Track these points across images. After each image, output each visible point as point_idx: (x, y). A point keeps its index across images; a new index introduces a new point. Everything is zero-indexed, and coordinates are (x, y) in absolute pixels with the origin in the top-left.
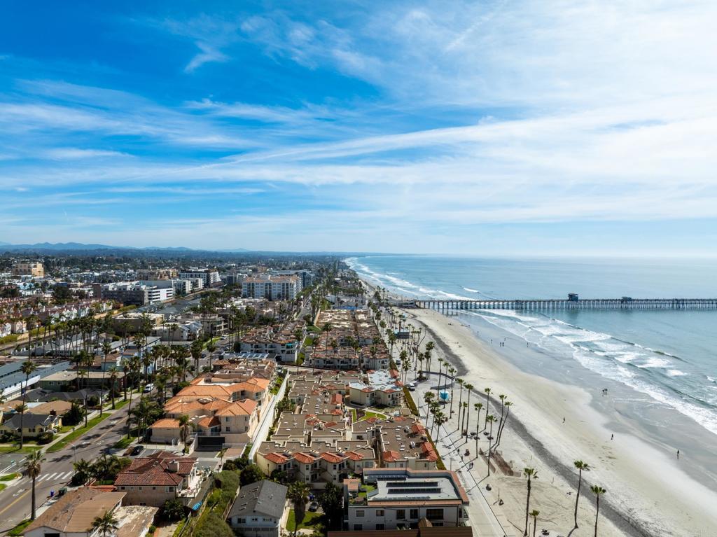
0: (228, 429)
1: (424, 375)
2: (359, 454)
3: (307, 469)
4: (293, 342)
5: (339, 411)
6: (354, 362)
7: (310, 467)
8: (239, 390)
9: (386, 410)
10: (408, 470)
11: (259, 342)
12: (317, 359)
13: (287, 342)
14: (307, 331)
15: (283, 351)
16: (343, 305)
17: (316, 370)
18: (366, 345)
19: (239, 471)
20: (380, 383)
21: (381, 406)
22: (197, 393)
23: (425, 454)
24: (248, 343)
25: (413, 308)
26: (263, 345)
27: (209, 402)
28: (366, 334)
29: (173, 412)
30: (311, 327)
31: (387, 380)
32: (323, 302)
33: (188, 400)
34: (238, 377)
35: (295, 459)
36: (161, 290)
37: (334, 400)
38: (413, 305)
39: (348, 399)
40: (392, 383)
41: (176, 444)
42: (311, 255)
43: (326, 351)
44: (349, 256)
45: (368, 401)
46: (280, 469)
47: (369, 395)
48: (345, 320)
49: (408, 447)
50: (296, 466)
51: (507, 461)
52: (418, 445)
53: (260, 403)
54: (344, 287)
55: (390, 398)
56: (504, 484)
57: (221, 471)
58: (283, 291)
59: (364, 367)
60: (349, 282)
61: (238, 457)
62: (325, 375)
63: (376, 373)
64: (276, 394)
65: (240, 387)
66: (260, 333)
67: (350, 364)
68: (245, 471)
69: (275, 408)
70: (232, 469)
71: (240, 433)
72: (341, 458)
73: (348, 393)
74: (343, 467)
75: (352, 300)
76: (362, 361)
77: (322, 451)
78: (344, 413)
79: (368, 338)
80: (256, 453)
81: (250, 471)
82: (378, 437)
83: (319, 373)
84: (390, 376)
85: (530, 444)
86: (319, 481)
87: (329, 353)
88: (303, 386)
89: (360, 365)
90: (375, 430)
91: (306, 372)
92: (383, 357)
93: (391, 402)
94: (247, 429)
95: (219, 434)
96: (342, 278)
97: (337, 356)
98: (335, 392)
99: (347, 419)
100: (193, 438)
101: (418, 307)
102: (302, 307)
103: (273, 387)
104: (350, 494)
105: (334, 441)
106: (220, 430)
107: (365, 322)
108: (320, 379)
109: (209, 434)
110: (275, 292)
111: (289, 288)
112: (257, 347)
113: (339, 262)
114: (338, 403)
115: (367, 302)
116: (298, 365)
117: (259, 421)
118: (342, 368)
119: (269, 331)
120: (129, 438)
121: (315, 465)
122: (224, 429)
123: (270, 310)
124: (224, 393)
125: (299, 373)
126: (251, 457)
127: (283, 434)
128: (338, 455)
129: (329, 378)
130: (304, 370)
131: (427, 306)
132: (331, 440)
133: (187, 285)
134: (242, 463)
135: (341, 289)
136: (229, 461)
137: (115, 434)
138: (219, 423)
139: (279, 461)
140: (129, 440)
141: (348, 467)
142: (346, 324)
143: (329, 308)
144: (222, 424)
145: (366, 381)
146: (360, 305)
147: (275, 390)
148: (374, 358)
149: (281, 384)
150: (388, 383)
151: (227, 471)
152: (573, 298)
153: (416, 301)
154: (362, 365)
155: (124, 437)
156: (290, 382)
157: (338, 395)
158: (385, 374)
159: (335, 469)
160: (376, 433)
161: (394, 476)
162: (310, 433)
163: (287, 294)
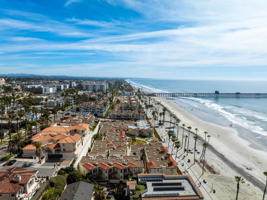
0: (64, 150)
1: (162, 122)
2: (135, 164)
3: (106, 172)
4: (103, 108)
5: (124, 139)
6: (130, 117)
7: (108, 171)
8: (73, 129)
9: (146, 138)
10: (164, 175)
11: (88, 108)
12: (114, 115)
13: (100, 107)
14: (110, 104)
15: (98, 112)
16: (125, 94)
17: (113, 120)
18: (135, 110)
19: (67, 175)
20: (143, 126)
21: (144, 137)
22: (51, 131)
23: (171, 164)
24: (82, 108)
25: (153, 96)
26: (89, 109)
27: (56, 135)
28: (135, 105)
29: (35, 141)
30: (111, 102)
31: (146, 124)
32: (117, 93)
33: (45, 134)
34: (74, 123)
35: (99, 167)
36: (50, 88)
37: (121, 134)
38: (153, 95)
39: (128, 133)
40: (148, 126)
41: (35, 158)
42: (112, 78)
43: (118, 112)
44: (127, 79)
45: (137, 134)
46: (91, 172)
47: (138, 131)
48: (126, 100)
49: (161, 159)
50: (100, 170)
51: (210, 165)
52: (166, 158)
53: (84, 136)
54: (125, 88)
55: (148, 133)
56: (212, 179)
57: (56, 175)
58: (100, 88)
59: (135, 119)
60: (127, 87)
61: (67, 166)
62: (117, 122)
63: (141, 121)
64: (93, 131)
65: (74, 128)
66: (89, 104)
67: (128, 117)
68: (70, 175)
69: (92, 138)
70: (62, 174)
71: (71, 152)
72: (125, 167)
73: (128, 130)
74: (126, 171)
75: (129, 93)
76: (134, 116)
77: (115, 162)
78: (126, 140)
79: (136, 107)
80: (79, 163)
81: (73, 175)
82: (144, 153)
83: (114, 121)
84: (147, 123)
85: (218, 155)
86: (112, 179)
87: (119, 113)
88: (106, 127)
89: (133, 118)
90: (142, 149)
91: (108, 121)
92: (143, 114)
93: (148, 135)
94: (74, 150)
95: (59, 153)
96: (124, 85)
97: (123, 114)
98: (122, 130)
99: (127, 143)
100: (45, 155)
101: (155, 96)
102: (108, 95)
103: (92, 127)
104: (131, 192)
105: (121, 156)
106: (60, 150)
107: (134, 101)
108: (115, 124)
109: (54, 152)
110: (97, 89)
111: (103, 87)
112: (86, 110)
113: (123, 81)
114: (123, 135)
115: (135, 93)
116: (105, 118)
117: (82, 145)
118: (125, 119)
119: (93, 104)
120: (10, 155)
121: (110, 170)
122: (62, 150)
123: (94, 95)
124: (65, 131)
125: (105, 121)
126: (75, 166)
127: (95, 153)
128: (123, 164)
129: (119, 124)
130: (107, 120)
131: (159, 96)
132: (120, 155)
133: (62, 87)
134: (69, 170)
135: (124, 90)
136: (62, 169)
137: (4, 152)
138: (60, 147)
139: (90, 168)
140: (10, 156)
141: (129, 171)
142: (126, 102)
143: (119, 95)
144: (61, 147)
145: (136, 125)
146: (132, 94)
147: (92, 129)
148: (139, 115)
149: (96, 126)
150: (147, 126)
151: (59, 175)
152: (217, 93)
153: (154, 93)
154: (134, 118)
155: (8, 154)
156: (101, 125)
157: (123, 131)
158: (145, 122)
159: (122, 172)
160: (143, 151)
161: (156, 179)
162: (109, 151)
163: (102, 90)
